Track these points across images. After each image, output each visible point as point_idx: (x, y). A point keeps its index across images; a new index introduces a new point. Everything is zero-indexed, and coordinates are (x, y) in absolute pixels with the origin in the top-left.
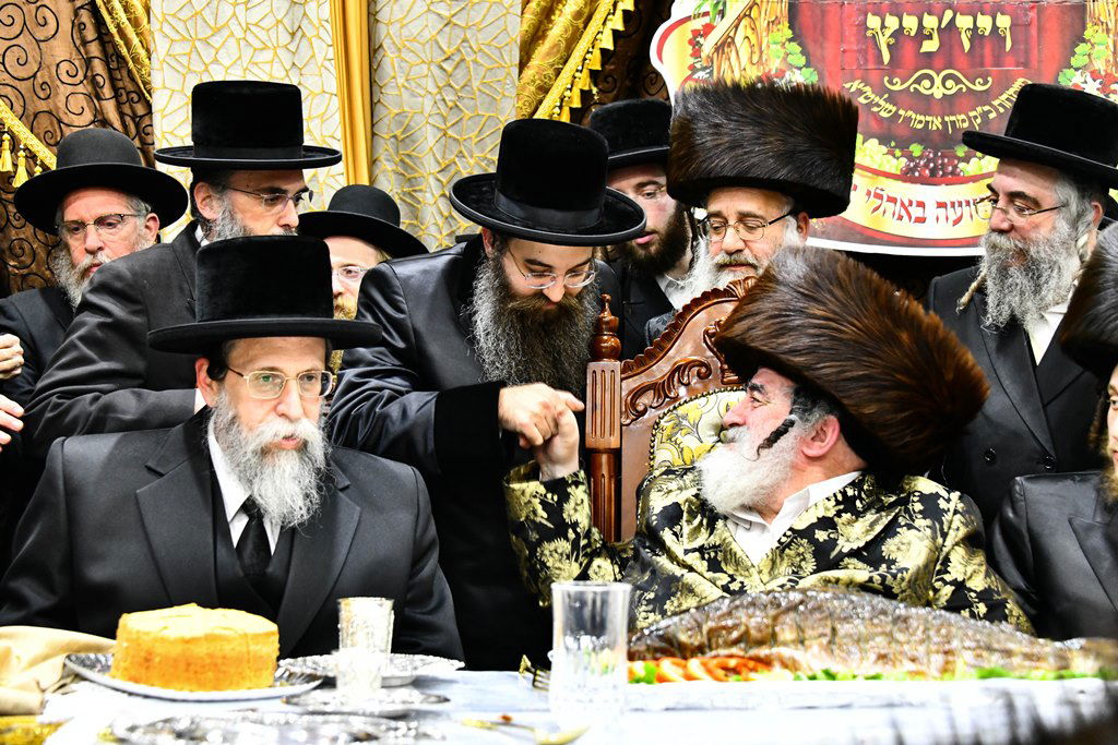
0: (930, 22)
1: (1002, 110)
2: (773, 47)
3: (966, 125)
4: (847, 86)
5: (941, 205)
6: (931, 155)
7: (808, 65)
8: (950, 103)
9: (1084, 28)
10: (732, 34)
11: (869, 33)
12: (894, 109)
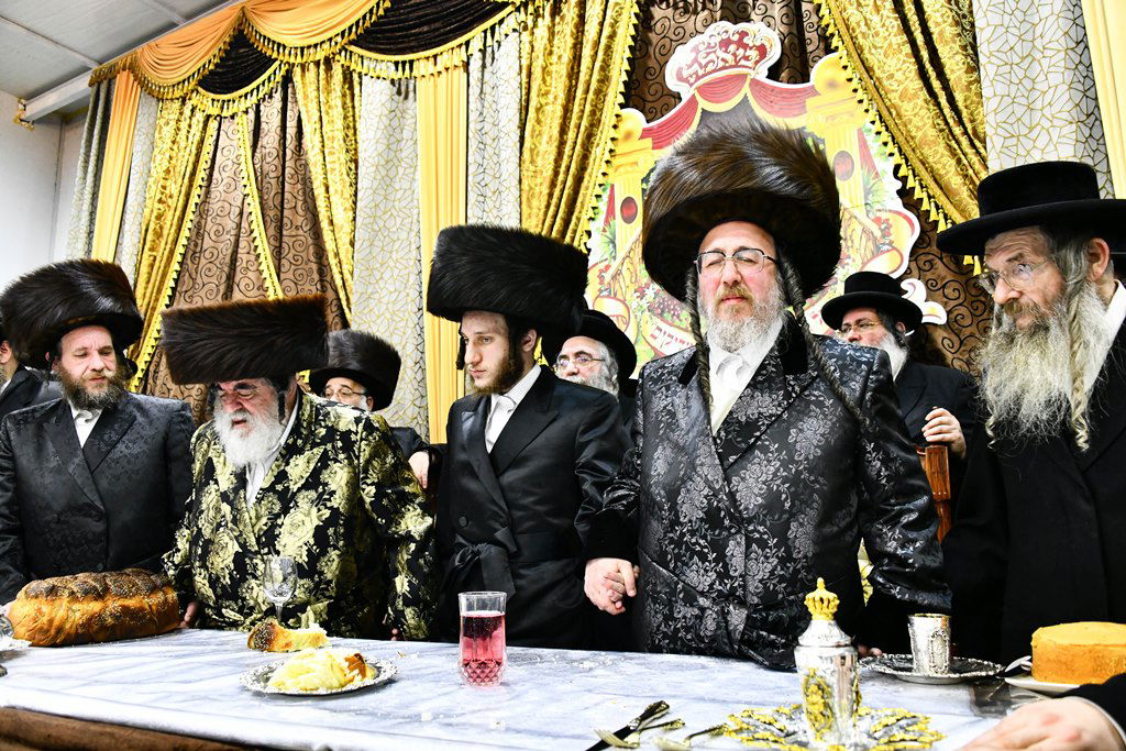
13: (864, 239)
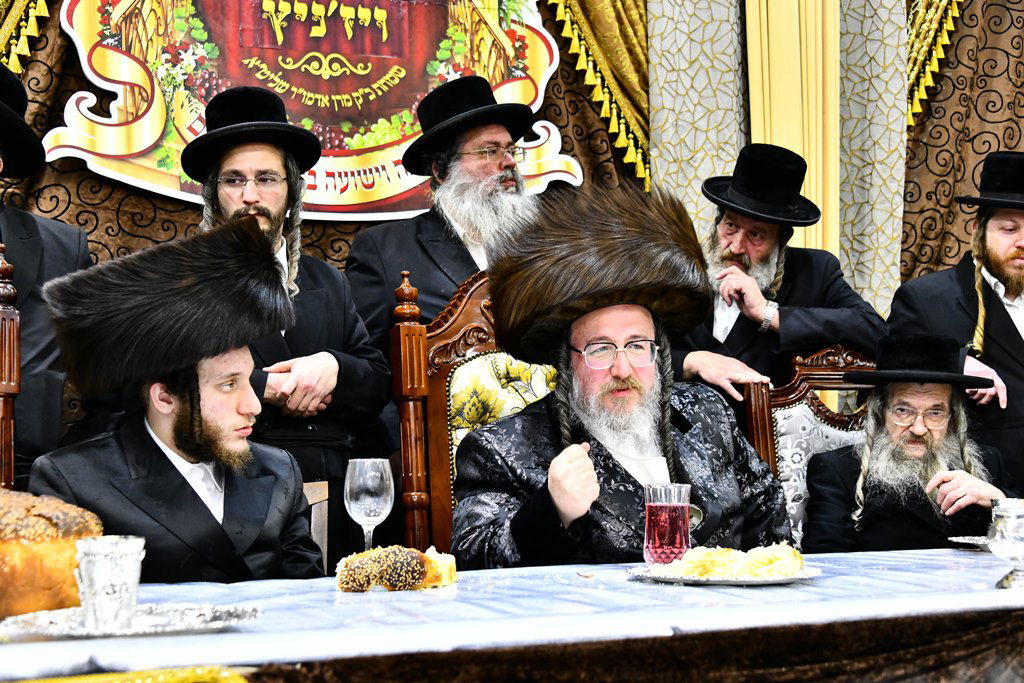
0: (318, 10)
1: (380, 93)
2: (177, 21)
3: (350, 104)
4: (246, 62)
5: (330, 175)
6: (321, 130)
7: (209, 40)
8: (335, 85)
9: (446, 27)
10: (139, 6)
11: (265, 16)
12: (288, 86)
13: (494, 55)
